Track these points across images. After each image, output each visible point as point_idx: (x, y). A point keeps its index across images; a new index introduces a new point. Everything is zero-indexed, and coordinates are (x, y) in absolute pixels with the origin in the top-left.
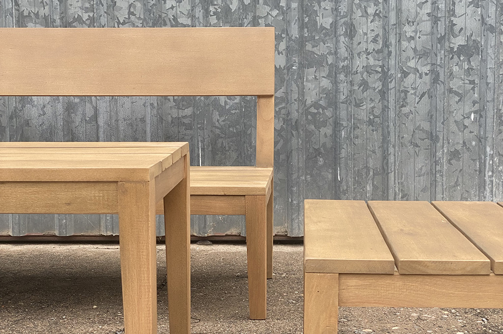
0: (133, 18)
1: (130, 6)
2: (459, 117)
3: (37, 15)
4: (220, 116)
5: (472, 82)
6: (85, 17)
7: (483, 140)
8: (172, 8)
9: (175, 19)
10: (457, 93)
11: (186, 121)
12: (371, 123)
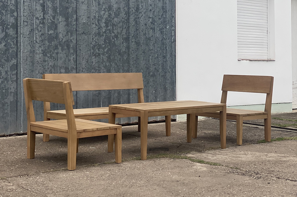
0: (86, 67)
1: (85, 64)
2: (152, 92)
3: (63, 67)
4: (104, 93)
5: (154, 83)
6: (75, 67)
7: (157, 97)
8: (94, 65)
9: (95, 68)
10: (151, 86)
11: (97, 95)
12: (135, 94)
